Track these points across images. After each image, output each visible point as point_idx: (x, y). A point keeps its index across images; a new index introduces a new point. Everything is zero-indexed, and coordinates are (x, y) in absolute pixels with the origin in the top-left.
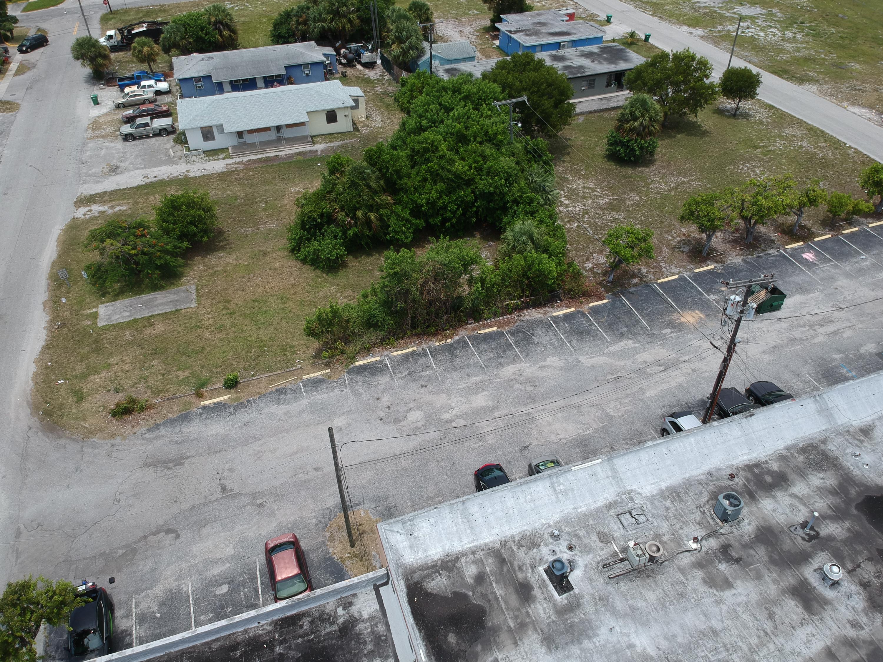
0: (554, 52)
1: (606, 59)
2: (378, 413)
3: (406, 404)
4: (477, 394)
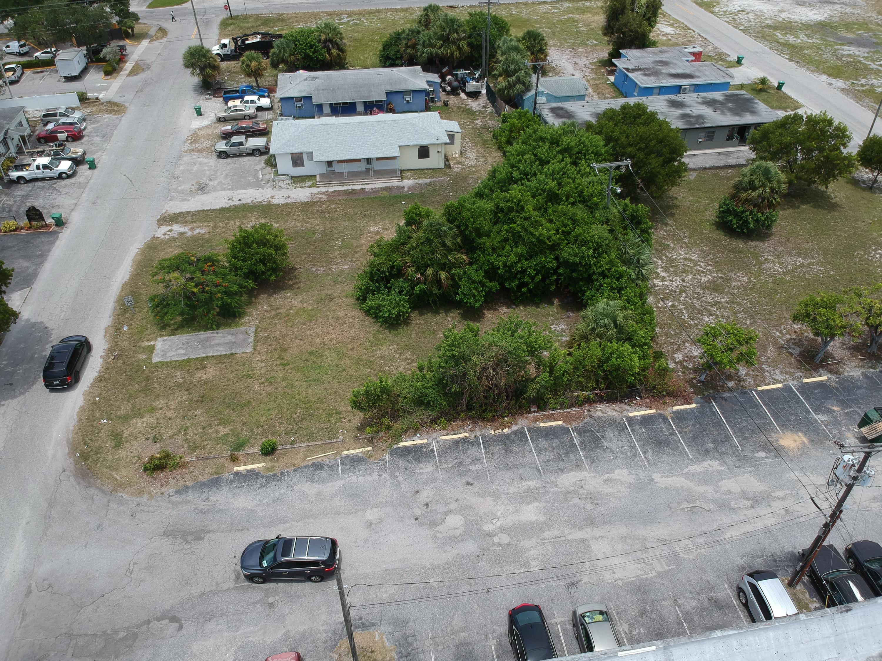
0: (672, 97)
1: (730, 110)
2: (414, 510)
3: (447, 504)
4: (528, 504)
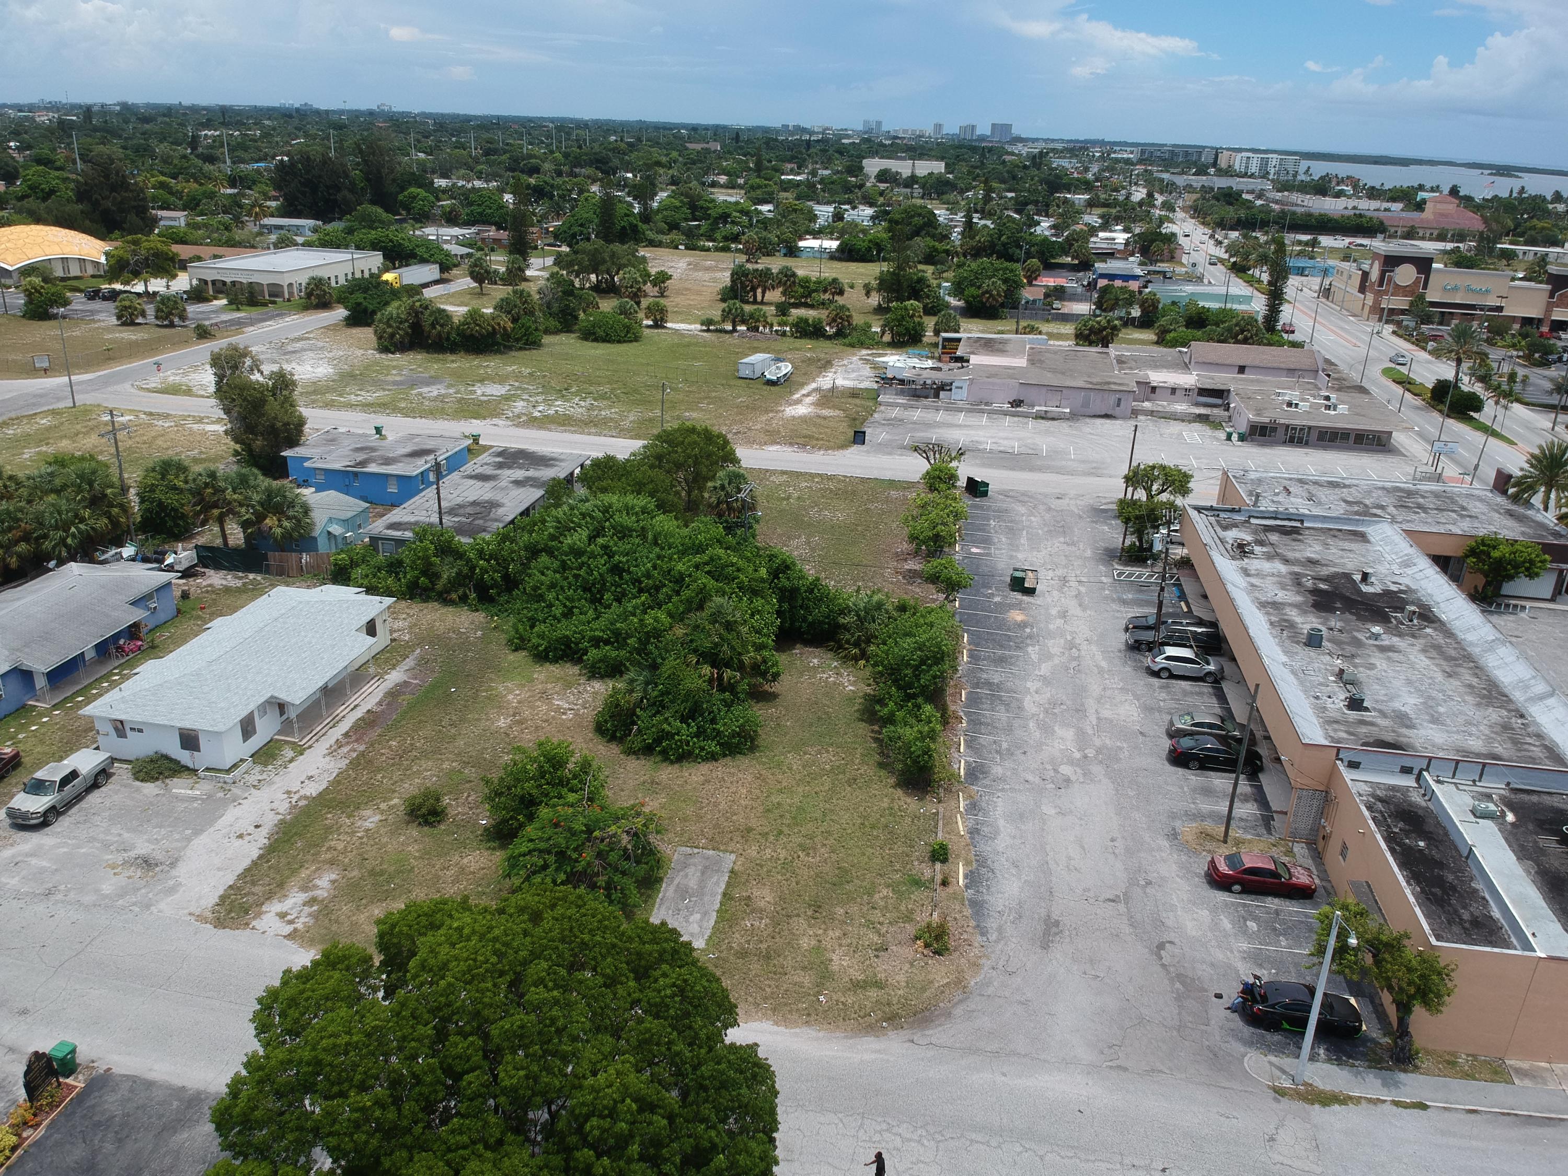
2: (1048, 787)
4: (1054, 731)
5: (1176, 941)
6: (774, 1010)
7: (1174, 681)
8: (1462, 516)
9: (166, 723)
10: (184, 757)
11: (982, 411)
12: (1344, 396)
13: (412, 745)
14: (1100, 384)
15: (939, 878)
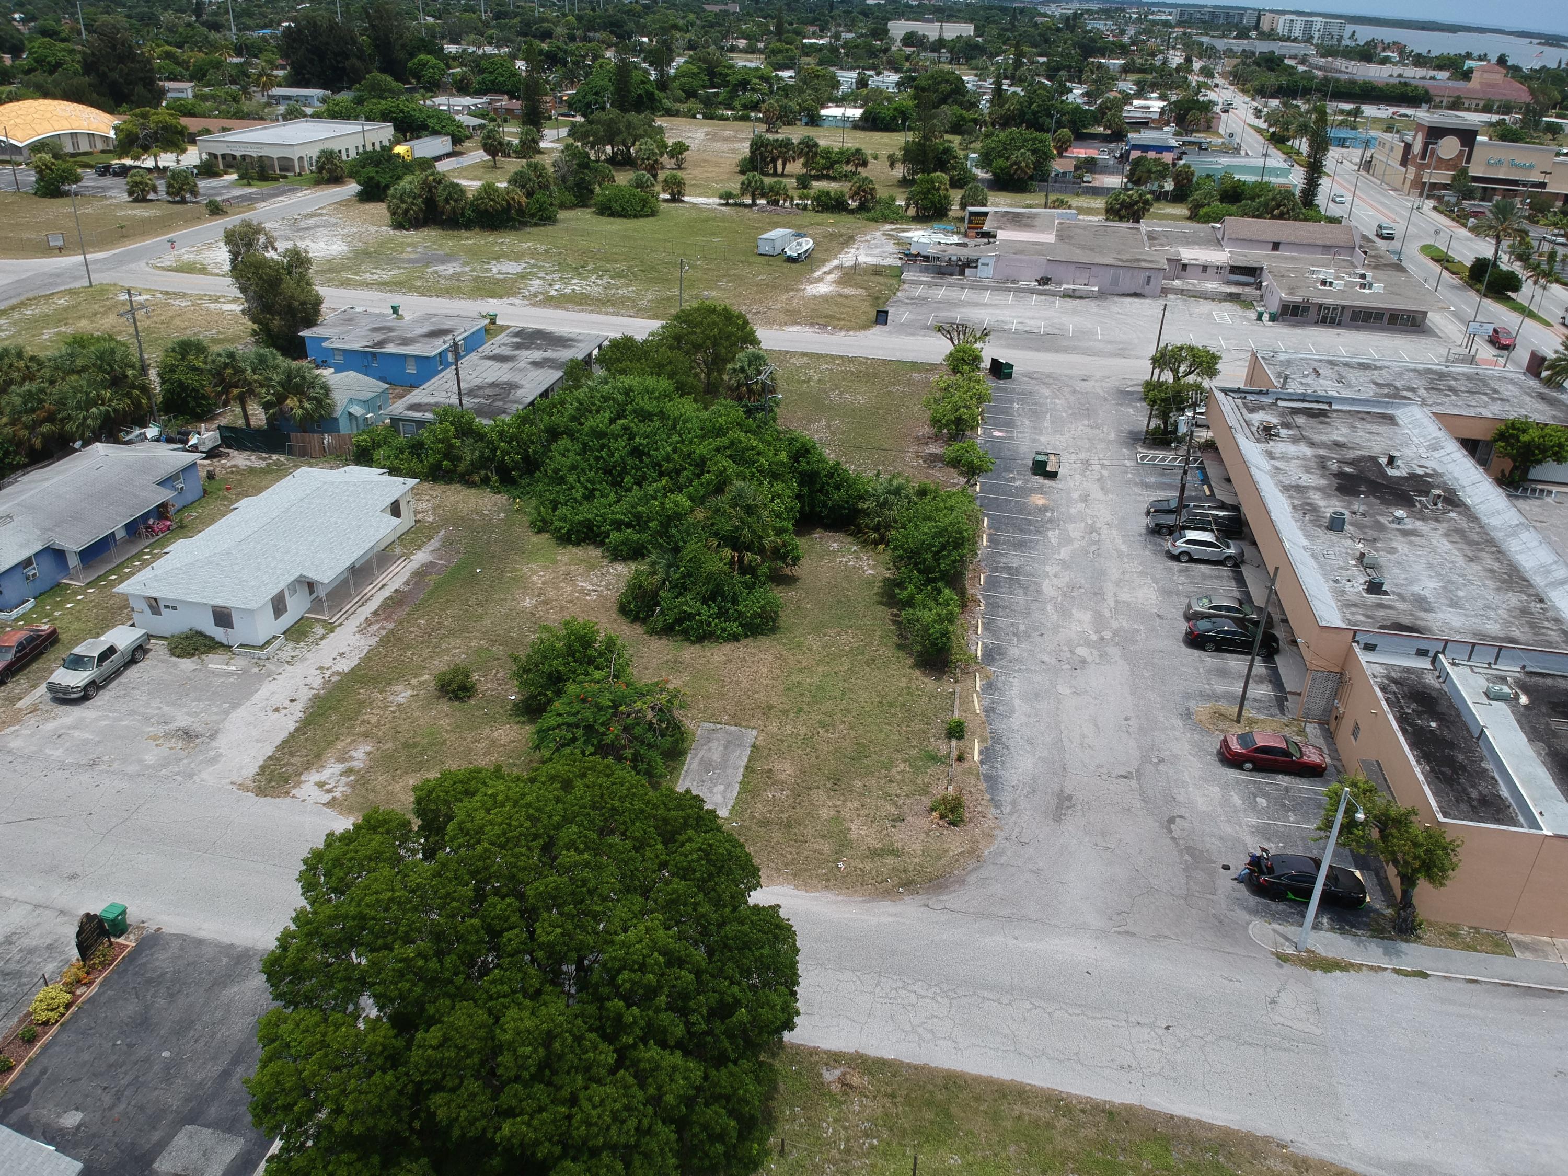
1: (550, 345)
2: (1065, 668)
3: (1062, 651)
4: (1072, 614)
5: (1187, 815)
6: (795, 875)
7: (1193, 565)
8: (1493, 399)
9: (199, 600)
10: (218, 633)
11: (1008, 290)
12: (1380, 274)
13: (439, 623)
14: (1130, 261)
15: (954, 754)
